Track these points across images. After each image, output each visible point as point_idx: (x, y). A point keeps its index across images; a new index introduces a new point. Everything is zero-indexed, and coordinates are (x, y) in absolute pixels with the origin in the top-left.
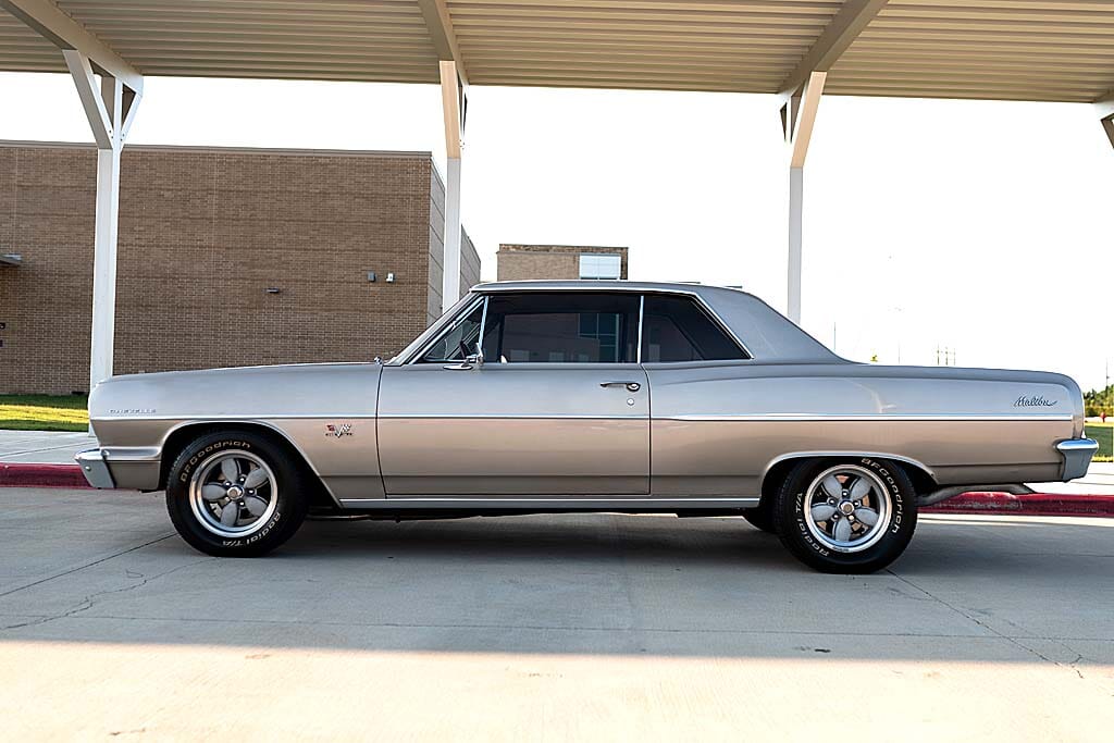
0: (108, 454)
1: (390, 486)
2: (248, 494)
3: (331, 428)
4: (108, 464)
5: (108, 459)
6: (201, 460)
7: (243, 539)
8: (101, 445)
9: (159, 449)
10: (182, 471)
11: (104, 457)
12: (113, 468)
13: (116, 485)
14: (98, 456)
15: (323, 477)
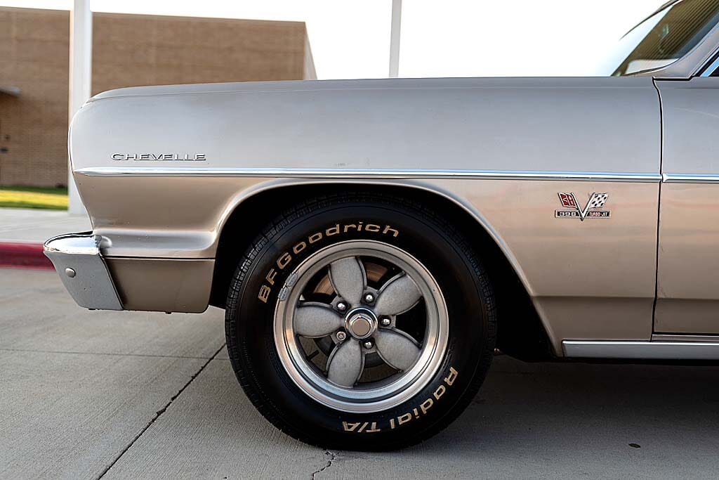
0: (110, 243)
1: (666, 317)
2: (382, 327)
3: (567, 200)
4: (110, 263)
5: (113, 252)
6: (297, 260)
7: (382, 417)
8: (97, 225)
9: (211, 235)
10: (260, 280)
11: (102, 250)
12: (123, 274)
13: (125, 302)
14: (88, 248)
15: (543, 299)
